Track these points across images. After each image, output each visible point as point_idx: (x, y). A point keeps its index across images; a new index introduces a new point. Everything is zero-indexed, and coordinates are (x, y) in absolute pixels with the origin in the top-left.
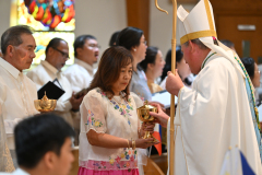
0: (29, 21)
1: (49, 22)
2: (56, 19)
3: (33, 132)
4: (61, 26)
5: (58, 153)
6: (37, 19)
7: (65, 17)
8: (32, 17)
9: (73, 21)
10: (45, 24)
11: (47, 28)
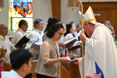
0: (16, 14)
1: (23, 14)
2: (26, 13)
3: (18, 56)
4: (28, 16)
5: (28, 64)
6: (19, 13)
7: (29, 12)
8: (17, 13)
9: (32, 14)
10: (22, 15)
11: (22, 17)
